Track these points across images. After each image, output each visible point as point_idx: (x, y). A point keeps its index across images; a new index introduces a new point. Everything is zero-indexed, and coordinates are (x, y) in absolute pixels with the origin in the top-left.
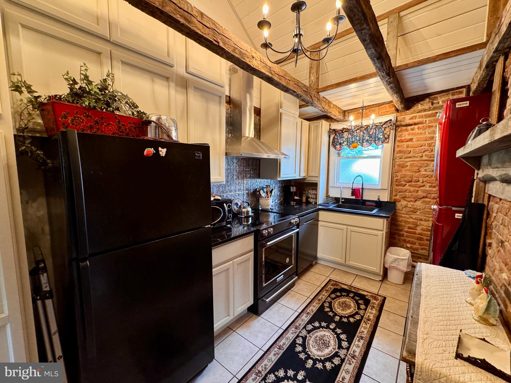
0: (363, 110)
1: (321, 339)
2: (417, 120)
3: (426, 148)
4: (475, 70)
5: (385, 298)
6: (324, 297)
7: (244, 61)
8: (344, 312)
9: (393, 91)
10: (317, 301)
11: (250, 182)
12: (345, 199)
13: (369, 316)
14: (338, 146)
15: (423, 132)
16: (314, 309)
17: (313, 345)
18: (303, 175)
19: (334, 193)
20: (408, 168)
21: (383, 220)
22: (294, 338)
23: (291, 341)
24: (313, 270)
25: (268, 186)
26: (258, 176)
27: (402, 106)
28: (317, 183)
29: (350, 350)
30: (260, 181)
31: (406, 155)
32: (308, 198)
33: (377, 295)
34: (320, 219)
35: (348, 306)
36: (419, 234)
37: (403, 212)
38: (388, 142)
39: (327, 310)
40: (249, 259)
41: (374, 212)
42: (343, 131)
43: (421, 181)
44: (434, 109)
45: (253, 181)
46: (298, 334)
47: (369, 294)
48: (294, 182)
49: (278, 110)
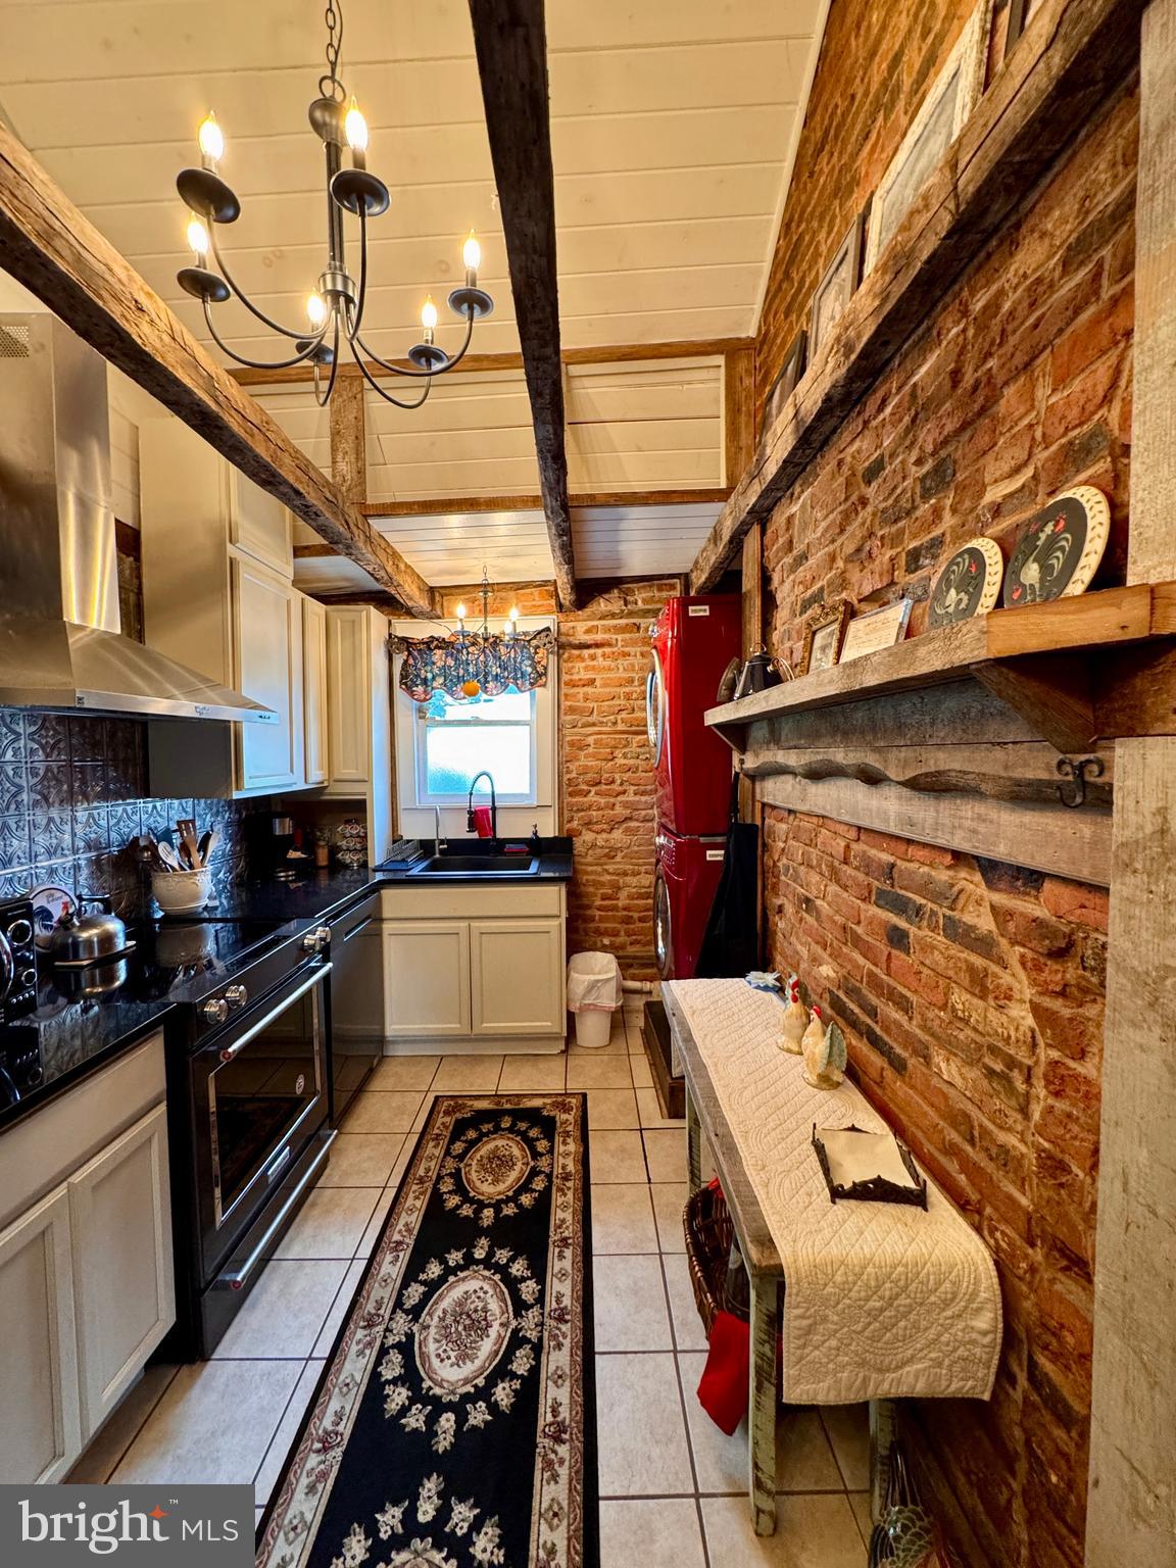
0: (485, 593)
1: (461, 1314)
2: (599, 637)
3: (623, 703)
4: (702, 543)
5: (584, 1096)
6: (433, 1163)
7: (101, 303)
8: (501, 1187)
9: (563, 555)
10: (415, 1187)
11: (103, 814)
12: (449, 842)
13: (564, 1167)
14: (420, 689)
15: (613, 665)
16: (413, 1218)
17: (440, 1351)
18: (316, 776)
19: (415, 829)
20: (591, 750)
21: (557, 888)
22: (370, 1366)
23: (363, 1388)
24: (377, 1084)
25: (186, 822)
26: (144, 788)
27: (573, 597)
28: (364, 801)
29: (547, 1299)
30: (150, 805)
31: (584, 719)
32: (334, 850)
33: (566, 1094)
34: (386, 915)
35: (506, 1163)
36: (624, 909)
37: (589, 859)
38: (544, 685)
39: (453, 1201)
40: (150, 1140)
41: (533, 868)
42: (432, 647)
43: (619, 782)
44: (631, 614)
45: (120, 809)
46: (383, 1344)
47: (548, 1101)
48: (282, 802)
49: (222, 549)
